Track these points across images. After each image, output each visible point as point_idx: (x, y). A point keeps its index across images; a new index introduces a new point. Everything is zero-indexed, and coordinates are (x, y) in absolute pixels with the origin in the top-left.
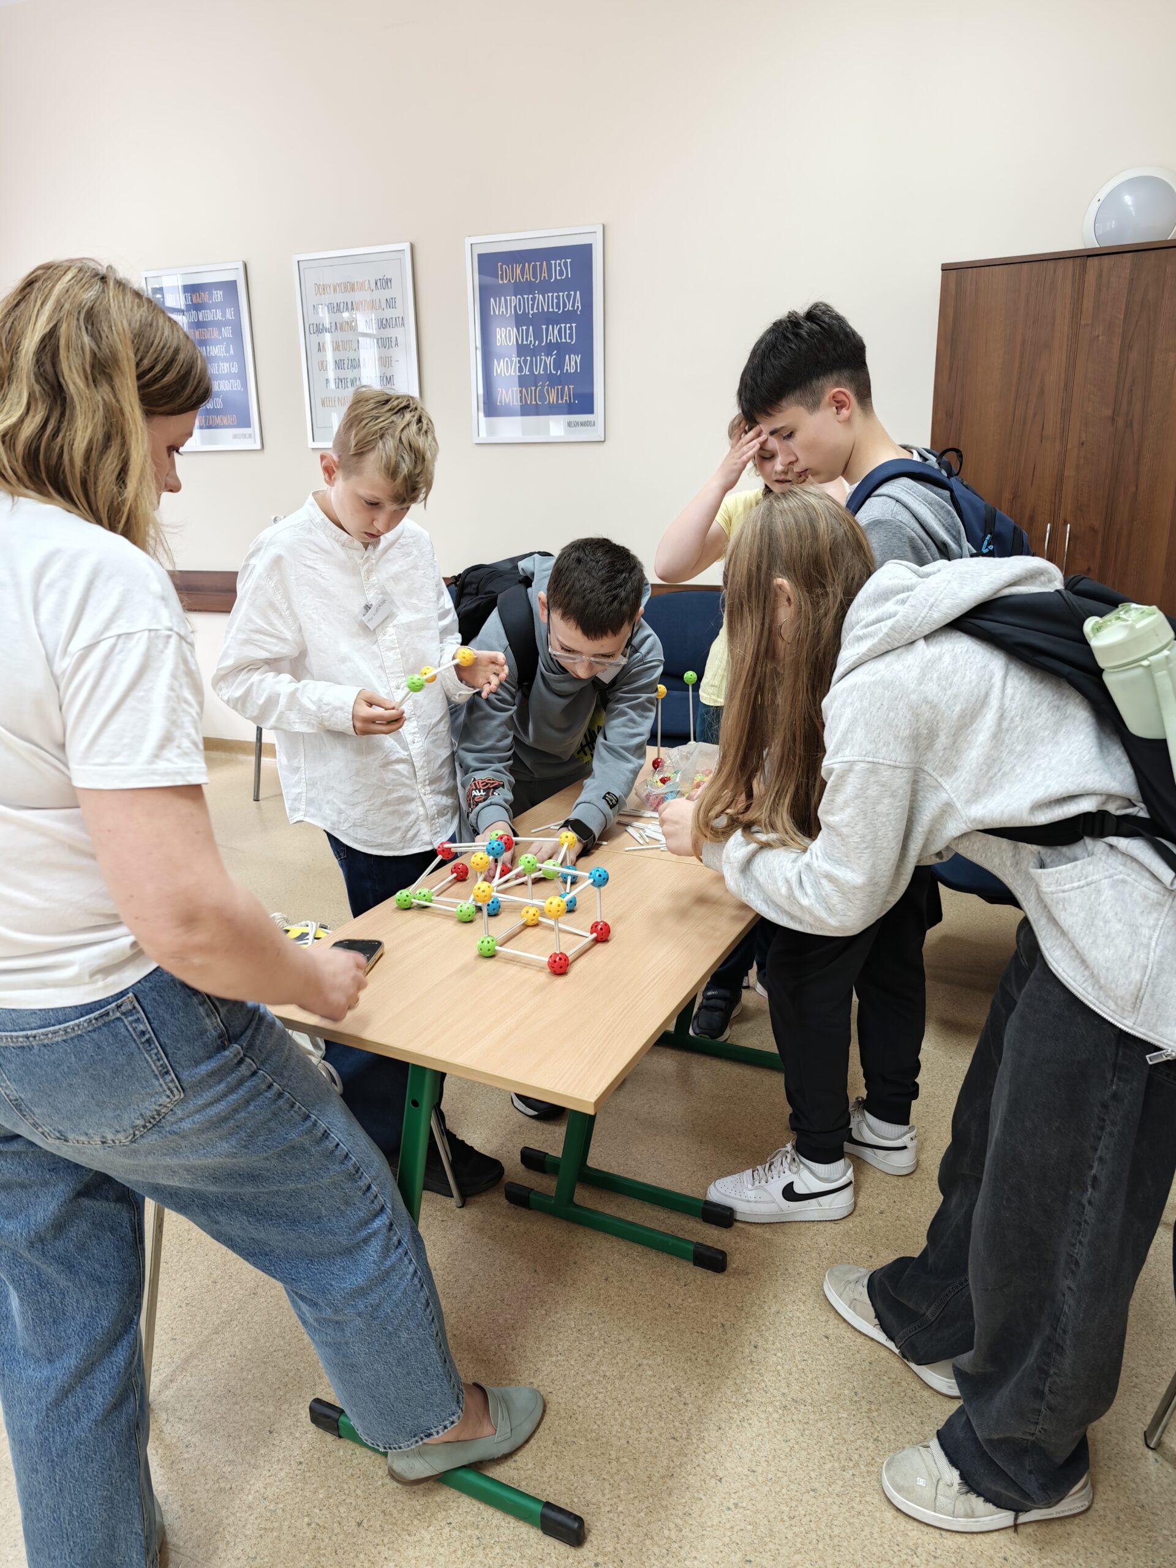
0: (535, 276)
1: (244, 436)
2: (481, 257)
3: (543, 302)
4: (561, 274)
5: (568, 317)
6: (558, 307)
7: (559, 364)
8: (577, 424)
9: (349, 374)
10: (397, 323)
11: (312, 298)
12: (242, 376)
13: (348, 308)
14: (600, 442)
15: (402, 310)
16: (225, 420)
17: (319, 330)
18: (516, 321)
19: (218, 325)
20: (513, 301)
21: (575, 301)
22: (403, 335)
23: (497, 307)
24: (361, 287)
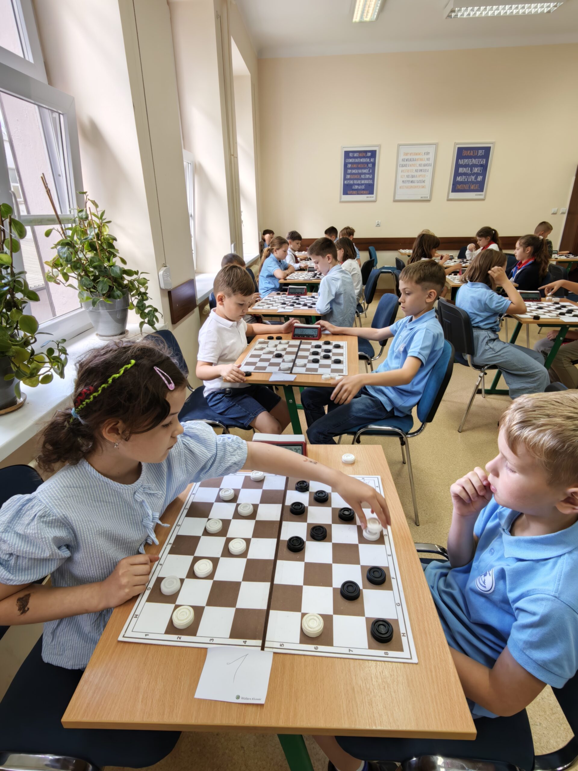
0: (473, 154)
1: (371, 197)
2: (459, 148)
3: (475, 161)
4: (481, 154)
5: (481, 166)
6: (479, 163)
7: (476, 178)
8: (478, 195)
9: (411, 179)
10: (429, 165)
11: (402, 157)
12: (373, 179)
13: (414, 160)
14: (483, 200)
15: (431, 161)
16: (365, 192)
17: (403, 166)
18: (465, 166)
19: (367, 163)
20: (466, 160)
21: (483, 162)
22: (430, 169)
23: (461, 162)
24: (419, 154)
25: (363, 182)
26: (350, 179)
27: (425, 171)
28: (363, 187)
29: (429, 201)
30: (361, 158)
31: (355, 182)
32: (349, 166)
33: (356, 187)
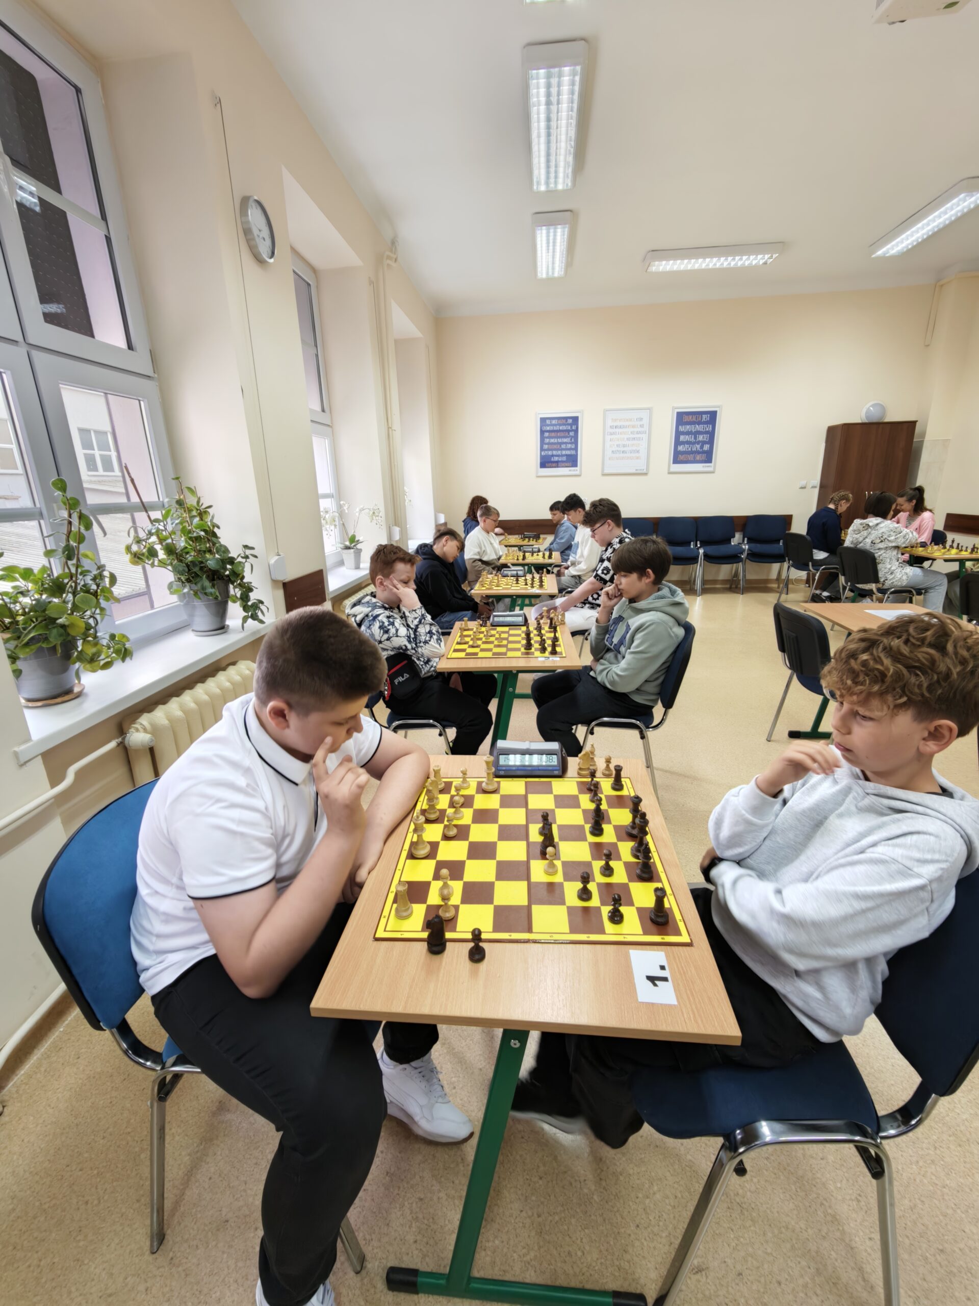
0: (696, 419)
1: (574, 470)
2: (678, 413)
3: (699, 428)
4: (706, 419)
5: (706, 433)
6: (703, 429)
7: (702, 447)
8: (706, 466)
9: (622, 449)
10: (644, 432)
11: (610, 423)
12: (576, 449)
13: (624, 427)
14: (713, 472)
15: (646, 428)
16: (566, 464)
17: (611, 434)
18: (688, 433)
19: (568, 431)
20: (688, 427)
21: (710, 428)
22: (645, 437)
23: (681, 429)
24: (631, 420)
25: (564, 452)
26: (548, 450)
27: (639, 439)
28: (564, 459)
29: (646, 474)
30: (560, 425)
31: (555, 453)
32: (547, 434)
33: (556, 459)
